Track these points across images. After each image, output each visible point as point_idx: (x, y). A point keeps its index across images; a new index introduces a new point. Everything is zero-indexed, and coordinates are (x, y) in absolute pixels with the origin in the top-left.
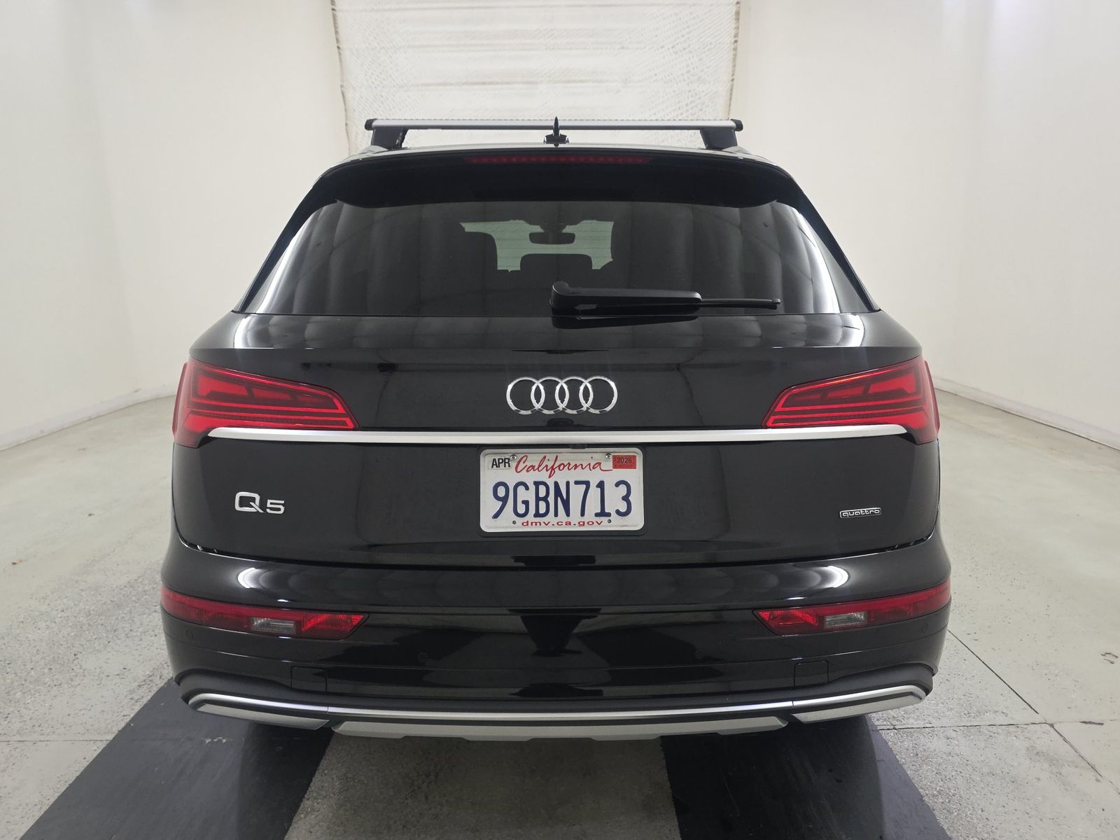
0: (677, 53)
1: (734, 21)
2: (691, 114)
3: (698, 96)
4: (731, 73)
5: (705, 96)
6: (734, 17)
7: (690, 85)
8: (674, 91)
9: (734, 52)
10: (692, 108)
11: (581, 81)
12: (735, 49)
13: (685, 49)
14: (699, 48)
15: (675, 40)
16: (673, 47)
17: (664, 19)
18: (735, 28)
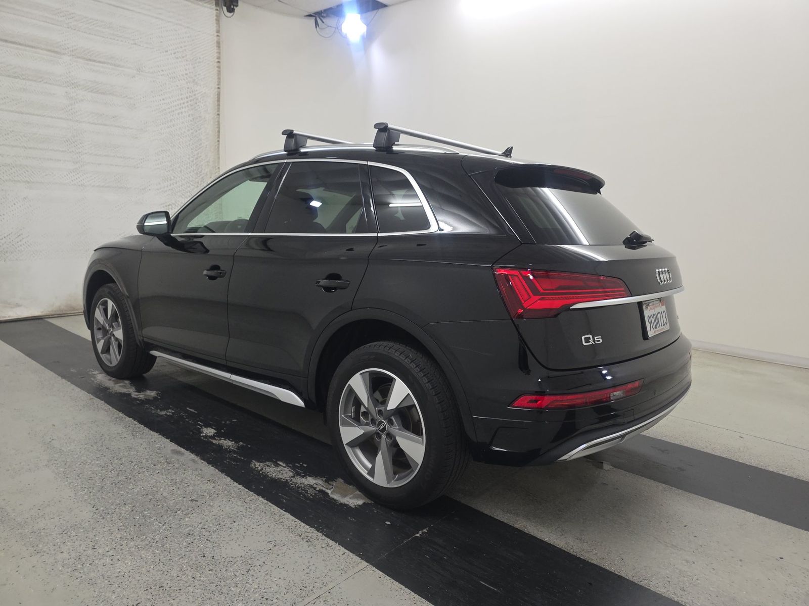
0: (177, 58)
1: (216, 48)
2: (190, 105)
3: (194, 93)
4: (217, 83)
5: (198, 94)
6: (216, 44)
7: (188, 84)
8: (177, 86)
9: (219, 69)
10: (191, 101)
11: (100, 62)
12: (219, 67)
13: (183, 57)
14: (193, 59)
15: (176, 49)
16: (175, 53)
17: (167, 31)
18: (217, 53)
